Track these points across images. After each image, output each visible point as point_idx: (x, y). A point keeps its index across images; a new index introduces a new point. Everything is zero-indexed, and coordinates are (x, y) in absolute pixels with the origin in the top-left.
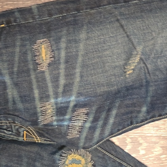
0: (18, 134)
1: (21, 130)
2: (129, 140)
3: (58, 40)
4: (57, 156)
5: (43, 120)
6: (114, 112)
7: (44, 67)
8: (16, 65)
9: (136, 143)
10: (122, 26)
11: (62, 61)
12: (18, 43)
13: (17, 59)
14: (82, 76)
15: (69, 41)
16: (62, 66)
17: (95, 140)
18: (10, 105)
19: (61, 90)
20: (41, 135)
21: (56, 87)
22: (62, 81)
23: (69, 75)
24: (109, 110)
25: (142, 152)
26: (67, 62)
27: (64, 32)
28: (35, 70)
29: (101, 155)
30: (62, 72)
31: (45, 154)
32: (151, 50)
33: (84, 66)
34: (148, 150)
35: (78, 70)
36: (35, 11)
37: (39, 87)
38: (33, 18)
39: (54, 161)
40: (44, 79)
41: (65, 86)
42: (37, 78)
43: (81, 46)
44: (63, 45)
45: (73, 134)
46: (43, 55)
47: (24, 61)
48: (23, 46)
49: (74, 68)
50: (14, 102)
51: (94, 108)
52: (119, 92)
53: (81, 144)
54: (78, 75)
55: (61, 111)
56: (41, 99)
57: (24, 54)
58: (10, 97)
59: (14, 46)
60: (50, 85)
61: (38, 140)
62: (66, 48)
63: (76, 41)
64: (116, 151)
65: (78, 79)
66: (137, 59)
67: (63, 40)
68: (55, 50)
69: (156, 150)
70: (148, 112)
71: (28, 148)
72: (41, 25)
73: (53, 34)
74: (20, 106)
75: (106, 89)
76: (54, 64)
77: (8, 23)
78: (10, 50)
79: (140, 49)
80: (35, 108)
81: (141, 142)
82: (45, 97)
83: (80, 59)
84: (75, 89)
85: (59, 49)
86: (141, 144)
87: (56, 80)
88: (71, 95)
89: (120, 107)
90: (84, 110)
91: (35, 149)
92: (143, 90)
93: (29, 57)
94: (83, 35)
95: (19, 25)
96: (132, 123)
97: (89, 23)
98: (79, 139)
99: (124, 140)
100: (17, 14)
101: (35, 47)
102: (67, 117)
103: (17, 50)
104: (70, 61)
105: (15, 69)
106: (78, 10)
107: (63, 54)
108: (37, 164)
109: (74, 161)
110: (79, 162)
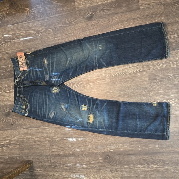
0: (41, 84)
1: (42, 82)
2: (68, 83)
3: (49, 58)
4: (50, 88)
5: (46, 79)
6: (63, 76)
7: (46, 66)
8: (39, 66)
9: (70, 84)
10: (65, 53)
11: (50, 63)
12: (39, 60)
13: (39, 64)
14: (55, 67)
15: (52, 58)
16: (50, 65)
17: (58, 83)
18: (38, 76)
19: (51, 71)
20: (46, 83)
21: (49, 71)
22: (51, 69)
23: (52, 67)
24: (62, 76)
25: (71, 86)
26: (51, 64)
27: (50, 56)
28: (44, 66)
29: (61, 87)
30: (51, 66)
31: (48, 88)
32: (72, 59)
33: (56, 64)
34: (73, 85)
35: (54, 66)
36: (43, 50)
37: (45, 71)
38: (42, 52)
39: (50, 89)
40: (46, 69)
41: (52, 70)
42: (44, 69)
43: (55, 59)
44: (50, 59)
45: (53, 82)
46: (46, 62)
47: (41, 65)
48: (40, 60)
49: (53, 65)
50: (39, 75)
51: (58, 76)
52: (64, 71)
53: (55, 85)
54: (54, 67)
55: (51, 77)
56: (46, 74)
57: (41, 62)
58: (38, 74)
59: (38, 60)
60: (48, 70)
61: (46, 85)
62: (51, 60)
63: (53, 58)
64: (65, 86)
65: (55, 68)
66: (68, 62)
67: (50, 58)
68: (48, 61)
69: (75, 85)
70: (71, 75)
71: (44, 87)
72: (44, 54)
73: (48, 56)
74: (41, 76)
75: (62, 70)
76: (48, 65)
77: (36, 54)
78: (37, 62)
79: (69, 59)
80: (45, 77)
82: (47, 74)
83: (55, 63)
84: (54, 71)
85: (49, 60)
87: (49, 69)
88: (53, 73)
89: (64, 75)
90: (56, 76)
91: (45, 87)
92: (70, 70)
93: (42, 63)
94: (55, 56)
95: (39, 55)
96: (68, 79)
97: (57, 52)
98: (54, 83)
99: (67, 83)
100: (38, 52)
101: (43, 60)
102: (52, 78)
103: (39, 61)
104: (52, 63)
105: (39, 67)
106: (54, 49)
107: (50, 62)
108: (46, 91)
109: (55, 89)
110: (56, 90)
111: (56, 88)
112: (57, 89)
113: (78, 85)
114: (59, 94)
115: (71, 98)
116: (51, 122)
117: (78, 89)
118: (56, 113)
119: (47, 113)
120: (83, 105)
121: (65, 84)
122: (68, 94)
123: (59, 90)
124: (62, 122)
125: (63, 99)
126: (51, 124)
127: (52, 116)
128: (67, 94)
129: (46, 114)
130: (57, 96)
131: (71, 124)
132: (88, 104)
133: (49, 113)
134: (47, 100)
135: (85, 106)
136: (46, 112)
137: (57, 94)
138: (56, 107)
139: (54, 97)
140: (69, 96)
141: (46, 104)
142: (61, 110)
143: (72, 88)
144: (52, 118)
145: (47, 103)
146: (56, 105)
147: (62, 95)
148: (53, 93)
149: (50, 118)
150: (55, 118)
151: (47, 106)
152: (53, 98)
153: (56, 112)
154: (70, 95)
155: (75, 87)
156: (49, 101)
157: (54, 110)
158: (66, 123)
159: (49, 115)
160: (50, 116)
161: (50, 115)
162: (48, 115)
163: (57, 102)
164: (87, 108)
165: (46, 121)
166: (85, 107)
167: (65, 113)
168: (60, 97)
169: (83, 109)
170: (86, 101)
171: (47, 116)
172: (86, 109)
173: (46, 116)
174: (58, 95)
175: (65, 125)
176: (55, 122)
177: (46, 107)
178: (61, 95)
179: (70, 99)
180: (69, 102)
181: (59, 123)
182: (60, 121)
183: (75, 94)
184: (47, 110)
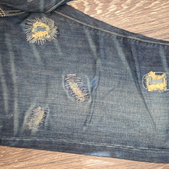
2: (86, 3)
9: (92, 4)
25: (99, 12)
29: (62, 19)
34: (105, 9)
39: (21, 30)
53: (42, 6)
61: (3, 14)
64: (75, 14)
69: (111, 7)
81: (97, 3)
86: (97, 5)
108: (6, 35)
109: (39, 29)
110: (44, 29)
111: (42, 25)
112: (48, 28)
113: (125, 7)
114: (57, 45)
115: (102, 52)
116: (34, 145)
117: (125, 20)
118: (51, 113)
119: (16, 115)
120: (152, 74)
121: (76, 8)
122: (90, 40)
123: (54, 31)
124: (76, 141)
125: (71, 62)
126: (36, 152)
127: (37, 122)
128: (86, 41)
129: (12, 119)
130: (48, 54)
131: (110, 142)
132: (166, 69)
133: (23, 115)
134: (13, 69)
135: (160, 77)
136: (11, 111)
137: (48, 44)
138: (47, 92)
139: (37, 54)
140: (93, 47)
141: (10, 85)
142: (67, 99)
143: (101, 19)
144: (35, 129)
145: (15, 78)
146: (47, 84)
147: (68, 45)
148: (33, 41)
149: (28, 133)
150: (49, 128)
151: (16, 90)
152: (35, 59)
153: (52, 108)
154: (97, 43)
155: (113, 14)
156: (20, 71)
157: (41, 103)
158: (90, 144)
159: (25, 121)
160: (29, 124)
161: (29, 120)
162: (21, 120)
163: (50, 73)
164: (165, 82)
165: (13, 144)
166: (157, 81)
167: (86, 107)
168: (60, 54)
169: (151, 88)
170: (158, 57)
171: (16, 124)
172: (161, 86)
173: (12, 126)
174: (54, 50)
175: (87, 150)
176: (50, 143)
177: (11, 95)
178: (63, 47)
179: (99, 56)
180: (95, 69)
181: (63, 144)
182: (69, 137)
183: (118, 38)
184: (16, 105)
